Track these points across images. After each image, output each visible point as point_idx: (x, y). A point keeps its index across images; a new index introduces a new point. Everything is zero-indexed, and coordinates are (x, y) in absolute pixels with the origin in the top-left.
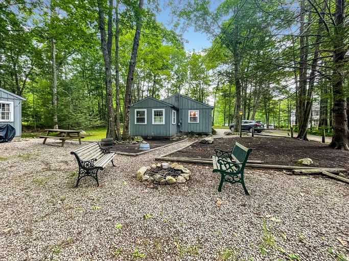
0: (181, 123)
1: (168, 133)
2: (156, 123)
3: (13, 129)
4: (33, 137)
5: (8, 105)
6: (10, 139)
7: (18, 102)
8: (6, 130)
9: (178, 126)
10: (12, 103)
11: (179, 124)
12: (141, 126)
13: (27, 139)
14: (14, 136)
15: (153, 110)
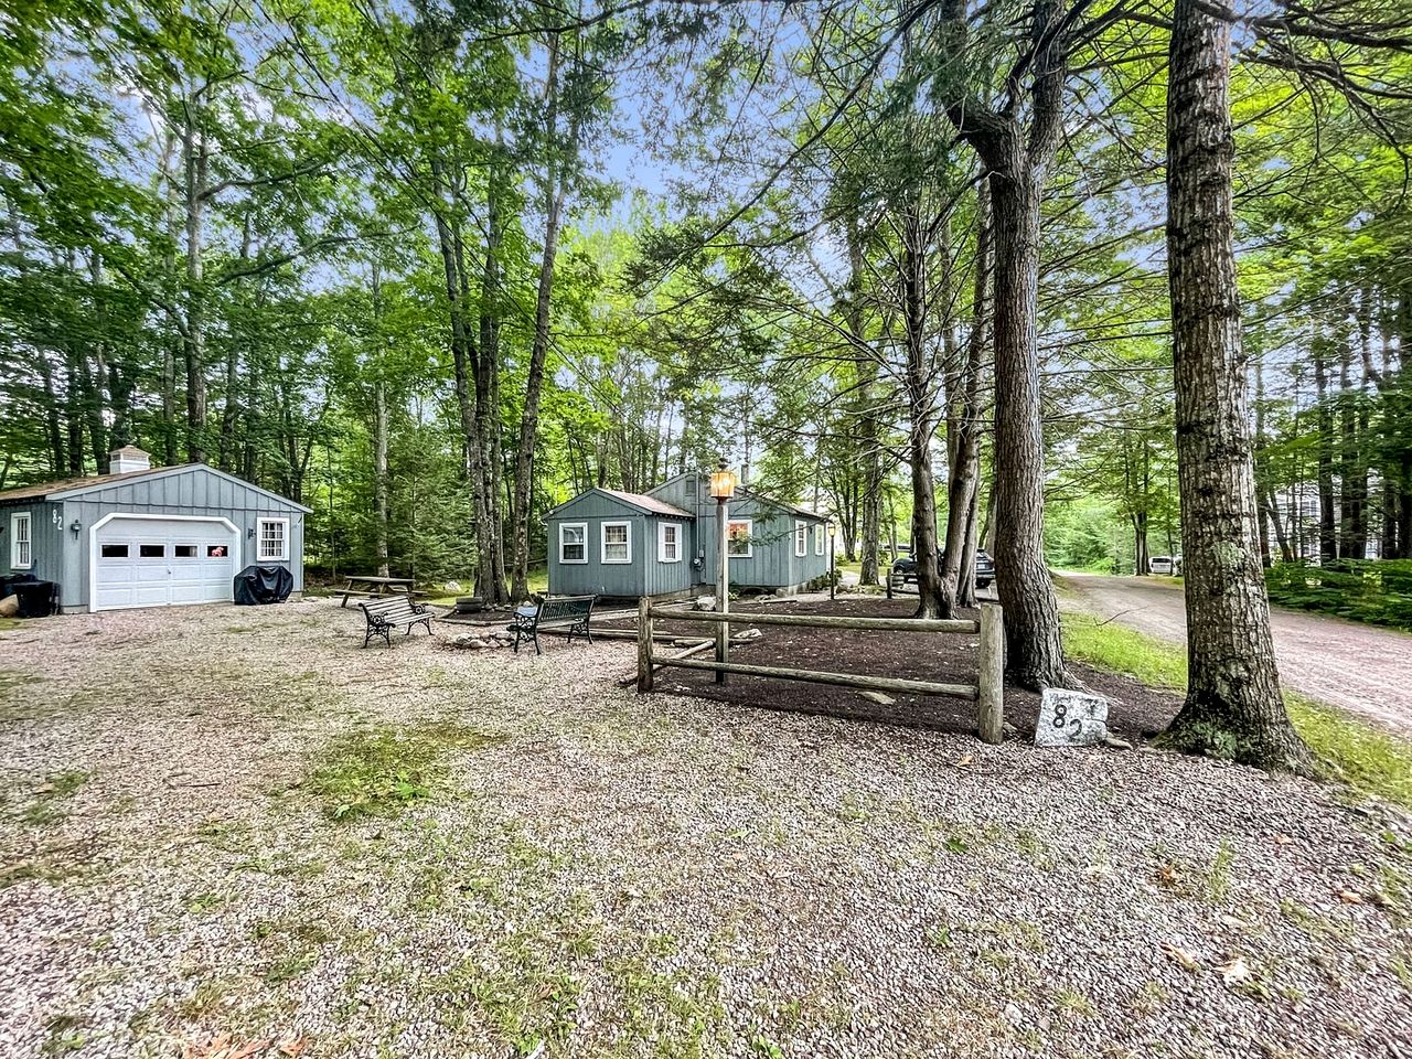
0: (702, 559)
1: (640, 586)
2: (610, 561)
3: (289, 575)
4: (326, 595)
5: (280, 525)
6: (284, 597)
7: (298, 516)
8: (276, 578)
9: (694, 567)
10: (285, 520)
11: (697, 561)
12: (574, 568)
13: (314, 598)
14: (290, 590)
15: (604, 524)
